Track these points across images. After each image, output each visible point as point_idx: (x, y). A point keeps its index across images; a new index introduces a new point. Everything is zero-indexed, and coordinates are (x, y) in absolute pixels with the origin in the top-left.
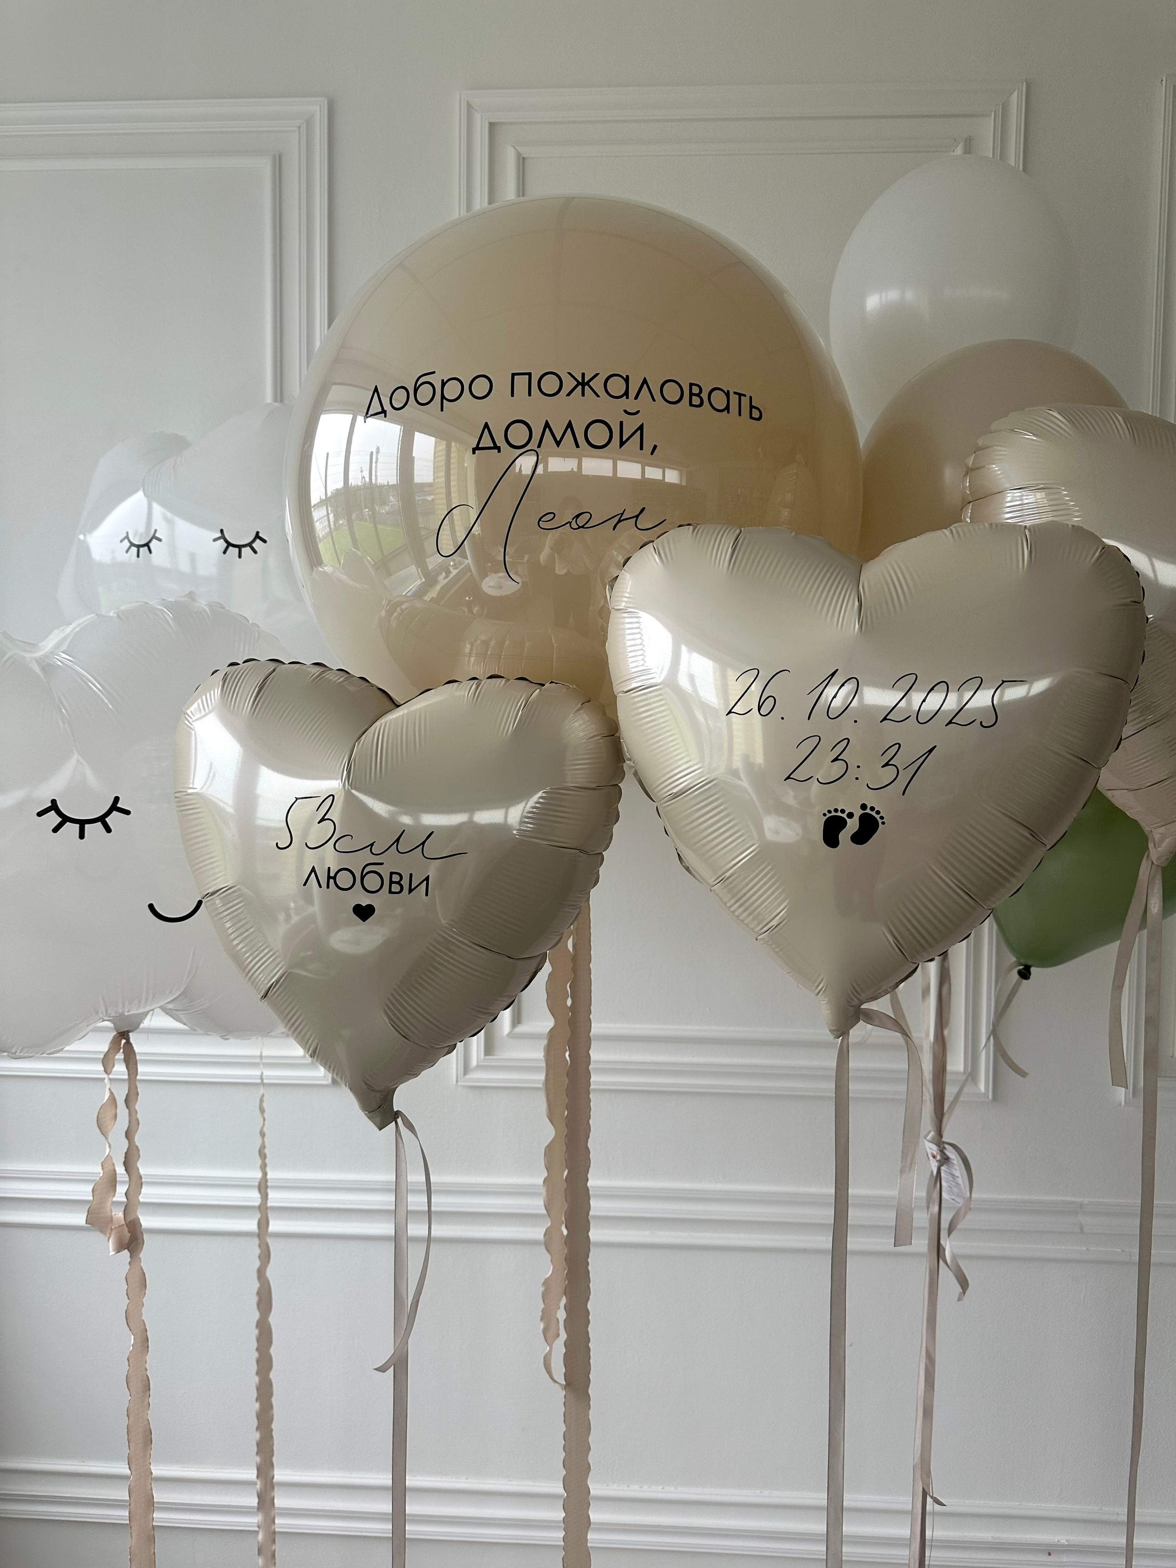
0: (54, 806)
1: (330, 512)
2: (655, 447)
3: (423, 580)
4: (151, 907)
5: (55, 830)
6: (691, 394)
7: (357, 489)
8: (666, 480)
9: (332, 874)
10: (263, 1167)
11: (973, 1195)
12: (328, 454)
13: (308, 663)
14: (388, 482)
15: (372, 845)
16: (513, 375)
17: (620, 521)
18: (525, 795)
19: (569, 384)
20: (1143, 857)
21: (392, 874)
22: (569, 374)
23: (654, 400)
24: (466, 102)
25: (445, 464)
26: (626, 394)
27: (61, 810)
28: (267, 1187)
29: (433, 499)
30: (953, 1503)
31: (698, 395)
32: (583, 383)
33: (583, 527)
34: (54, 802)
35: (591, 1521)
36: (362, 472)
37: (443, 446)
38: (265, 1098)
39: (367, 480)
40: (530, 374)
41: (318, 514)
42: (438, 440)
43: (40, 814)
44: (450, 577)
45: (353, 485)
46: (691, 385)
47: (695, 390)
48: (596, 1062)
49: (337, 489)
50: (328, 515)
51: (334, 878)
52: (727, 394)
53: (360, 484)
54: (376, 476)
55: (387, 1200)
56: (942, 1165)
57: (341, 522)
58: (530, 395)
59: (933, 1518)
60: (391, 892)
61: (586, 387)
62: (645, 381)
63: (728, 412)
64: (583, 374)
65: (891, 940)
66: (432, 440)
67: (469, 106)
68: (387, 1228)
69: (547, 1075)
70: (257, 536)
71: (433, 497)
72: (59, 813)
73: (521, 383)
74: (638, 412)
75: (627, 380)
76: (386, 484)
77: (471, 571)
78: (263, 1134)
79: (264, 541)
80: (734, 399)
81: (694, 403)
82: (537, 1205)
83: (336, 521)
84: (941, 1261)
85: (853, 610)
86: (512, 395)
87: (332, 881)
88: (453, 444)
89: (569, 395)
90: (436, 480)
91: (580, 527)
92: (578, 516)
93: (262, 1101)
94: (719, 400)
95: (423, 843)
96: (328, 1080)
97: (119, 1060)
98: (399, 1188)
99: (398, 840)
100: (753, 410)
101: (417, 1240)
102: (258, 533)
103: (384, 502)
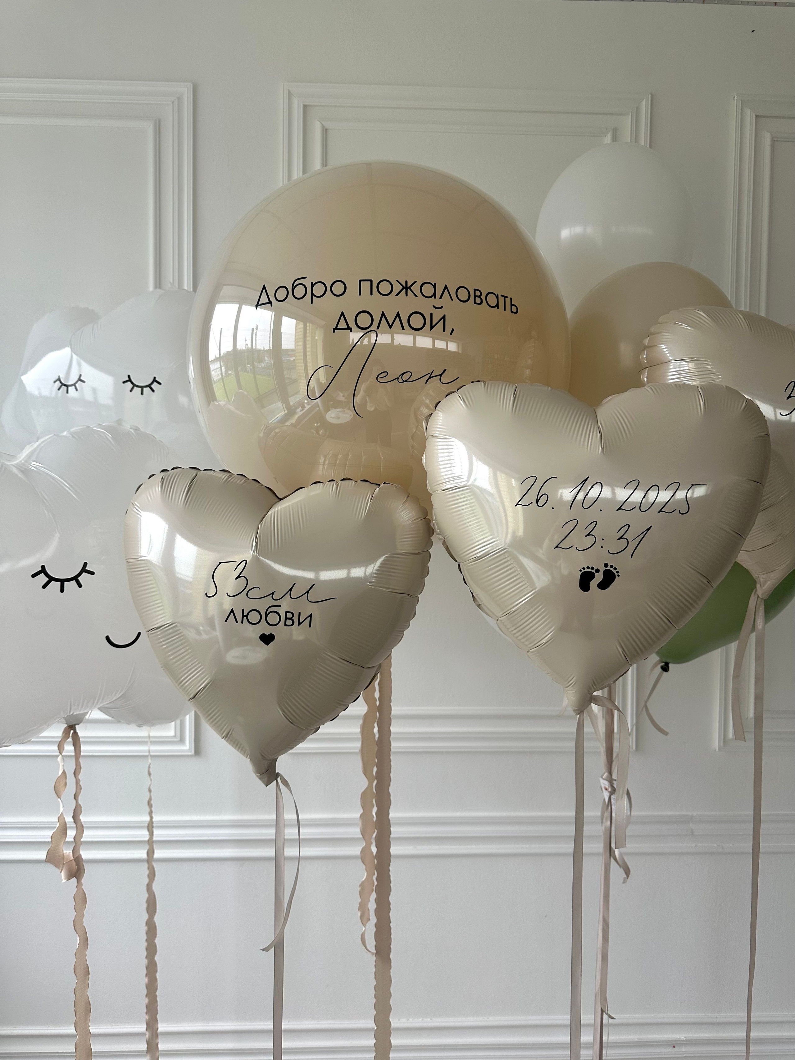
0: (43, 570)
1: (222, 365)
2: (453, 330)
3: (286, 412)
4: (107, 638)
5: (44, 586)
6: (475, 296)
7: (242, 352)
8: (449, 349)
9: (245, 614)
10: (151, 813)
11: (632, 813)
12: (221, 329)
13: (218, 469)
14: (264, 348)
15: (273, 593)
16: (360, 281)
17: (430, 378)
18: (374, 560)
19: (397, 288)
20: (752, 592)
21: (286, 613)
22: (398, 281)
23: (452, 300)
24: (287, 91)
25: (303, 337)
26: (434, 295)
27: (48, 573)
28: (153, 827)
29: (294, 360)
30: (620, 1018)
31: (479, 297)
32: (406, 288)
33: (406, 381)
34: (43, 567)
35: (392, 1045)
36: (246, 341)
37: (301, 325)
38: (151, 766)
39: (250, 346)
40: (371, 281)
41: (213, 367)
42: (298, 321)
43: (34, 576)
44: (304, 411)
45: (239, 349)
46: (475, 290)
47: (478, 293)
48: (394, 733)
49: (228, 352)
50: (221, 367)
51: (247, 616)
52: (497, 296)
53: (244, 348)
54: (256, 344)
55: (270, 833)
56: (612, 794)
57: (230, 372)
58: (371, 294)
59: (608, 1029)
60: (286, 625)
61: (409, 290)
62: (446, 287)
63: (498, 308)
64: (406, 282)
65: (620, 650)
66: (294, 321)
67: (290, 93)
68: (270, 852)
69: (362, 744)
70: (155, 380)
71: (294, 358)
72: (47, 575)
73: (366, 286)
74: (442, 307)
75: (434, 286)
76: (263, 349)
77: (319, 407)
78: (150, 791)
79: (160, 383)
80: (501, 299)
81: (476, 302)
82: (356, 831)
83: (226, 371)
84: (612, 859)
85: (597, 439)
86: (360, 294)
87: (245, 618)
88: (308, 324)
89: (397, 295)
90: (296, 348)
91: (404, 381)
92: (403, 374)
93: (149, 768)
94: (492, 300)
95: (308, 592)
96: (191, 752)
97: (69, 742)
98: (278, 824)
99: (291, 590)
100: (513, 307)
101: (291, 858)
102: (155, 378)
103: (261, 361)
